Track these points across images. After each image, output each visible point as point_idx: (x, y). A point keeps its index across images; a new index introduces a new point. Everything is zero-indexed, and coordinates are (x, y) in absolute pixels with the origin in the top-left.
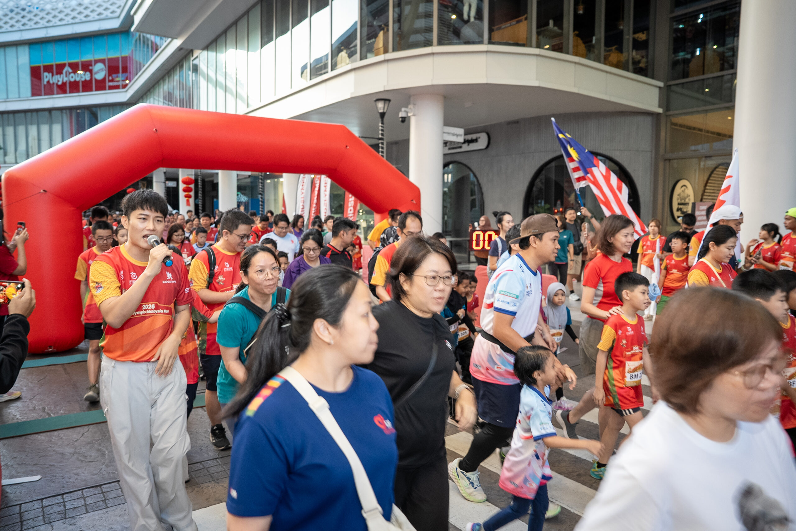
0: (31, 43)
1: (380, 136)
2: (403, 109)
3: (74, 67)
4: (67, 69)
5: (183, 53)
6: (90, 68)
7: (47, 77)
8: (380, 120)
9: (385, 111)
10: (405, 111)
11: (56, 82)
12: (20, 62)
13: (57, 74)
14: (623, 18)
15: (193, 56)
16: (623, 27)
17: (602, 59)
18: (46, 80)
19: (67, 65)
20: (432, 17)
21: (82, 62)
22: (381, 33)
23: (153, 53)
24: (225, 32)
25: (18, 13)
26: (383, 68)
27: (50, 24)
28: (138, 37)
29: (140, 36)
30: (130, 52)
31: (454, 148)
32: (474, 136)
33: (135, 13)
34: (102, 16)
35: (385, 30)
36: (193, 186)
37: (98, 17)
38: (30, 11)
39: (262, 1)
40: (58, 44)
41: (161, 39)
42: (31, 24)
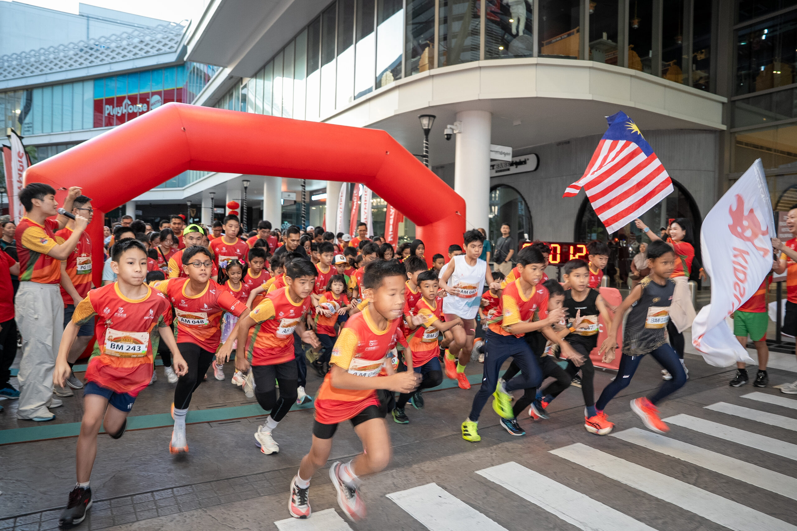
0: (96, 78)
1: (425, 153)
2: (449, 126)
3: (133, 100)
4: (127, 101)
5: (233, 81)
6: (148, 100)
7: (108, 109)
8: (425, 136)
9: (430, 128)
10: (451, 128)
11: (116, 114)
12: (86, 98)
13: (117, 106)
14: (682, 33)
15: (242, 84)
16: (682, 41)
17: (660, 72)
18: (107, 112)
19: (127, 97)
20: (479, 35)
21: (140, 95)
22: (427, 49)
23: (205, 84)
24: (273, 59)
25: (87, 52)
26: (428, 84)
27: (114, 61)
28: (192, 69)
29: (194, 68)
30: (185, 83)
31: (501, 171)
32: (522, 158)
33: (188, 43)
34: (161, 52)
35: (431, 46)
36: (238, 210)
37: (156, 53)
38: (97, 50)
39: (309, 26)
40: (120, 79)
41: (213, 70)
42: (97, 62)
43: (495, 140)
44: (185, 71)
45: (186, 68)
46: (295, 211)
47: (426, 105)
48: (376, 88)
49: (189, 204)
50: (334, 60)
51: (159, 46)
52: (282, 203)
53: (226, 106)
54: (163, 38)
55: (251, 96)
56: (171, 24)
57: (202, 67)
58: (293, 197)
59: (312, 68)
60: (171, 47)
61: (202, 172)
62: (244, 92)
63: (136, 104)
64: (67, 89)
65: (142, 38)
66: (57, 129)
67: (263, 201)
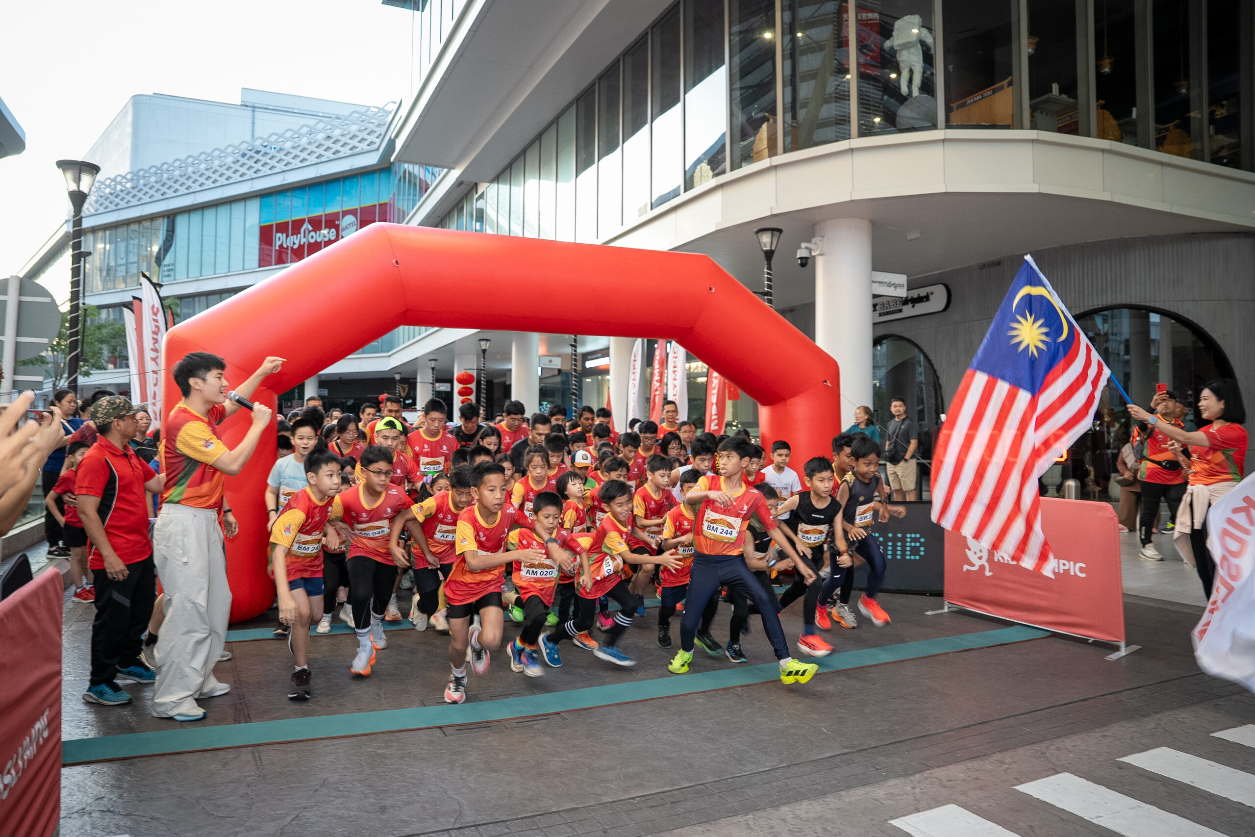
0: (264, 195)
1: (766, 289)
2: (803, 245)
3: (316, 224)
4: (307, 226)
5: (463, 189)
6: (337, 222)
8: (766, 262)
9: (773, 248)
10: (806, 248)
11: (292, 245)
12: (248, 224)
13: (292, 235)
14: (1187, 77)
15: (477, 193)
16: (1188, 90)
17: (1152, 141)
18: (278, 243)
19: (307, 220)
20: (849, 100)
21: (326, 215)
22: (765, 126)
23: (421, 196)
24: (523, 152)
25: (251, 157)
26: (769, 180)
27: (289, 167)
28: (402, 174)
29: (405, 172)
30: (391, 196)
31: (888, 313)
32: (922, 292)
33: (397, 136)
34: (356, 151)
35: (771, 121)
36: (473, 386)
37: (350, 152)
38: (266, 153)
39: (577, 100)
40: (297, 193)
41: (433, 174)
42: (266, 170)
43: (879, 263)
44: (391, 178)
45: (393, 173)
46: (559, 386)
47: (768, 213)
48: (685, 191)
49: (398, 377)
50: (619, 149)
51: (354, 142)
52: (540, 374)
53: (453, 228)
54: (360, 131)
55: (490, 212)
56: (372, 109)
57: (417, 170)
58: (557, 363)
59: (584, 162)
60: (372, 143)
61: (417, 328)
62: (480, 204)
63: (320, 229)
64: (223, 211)
65: (329, 133)
66: (208, 272)
67: (510, 370)
